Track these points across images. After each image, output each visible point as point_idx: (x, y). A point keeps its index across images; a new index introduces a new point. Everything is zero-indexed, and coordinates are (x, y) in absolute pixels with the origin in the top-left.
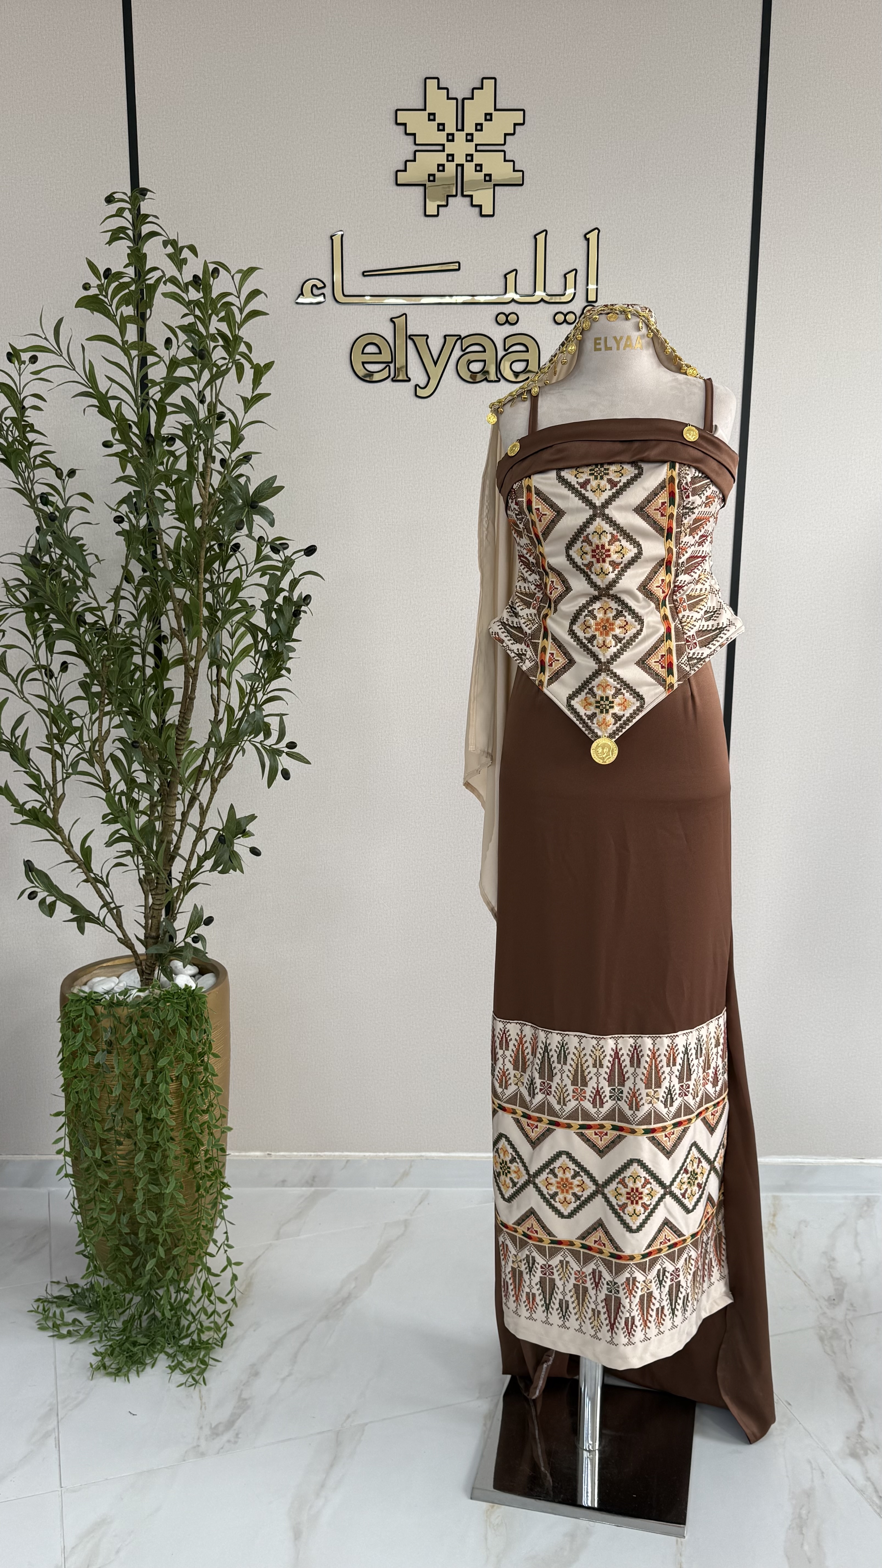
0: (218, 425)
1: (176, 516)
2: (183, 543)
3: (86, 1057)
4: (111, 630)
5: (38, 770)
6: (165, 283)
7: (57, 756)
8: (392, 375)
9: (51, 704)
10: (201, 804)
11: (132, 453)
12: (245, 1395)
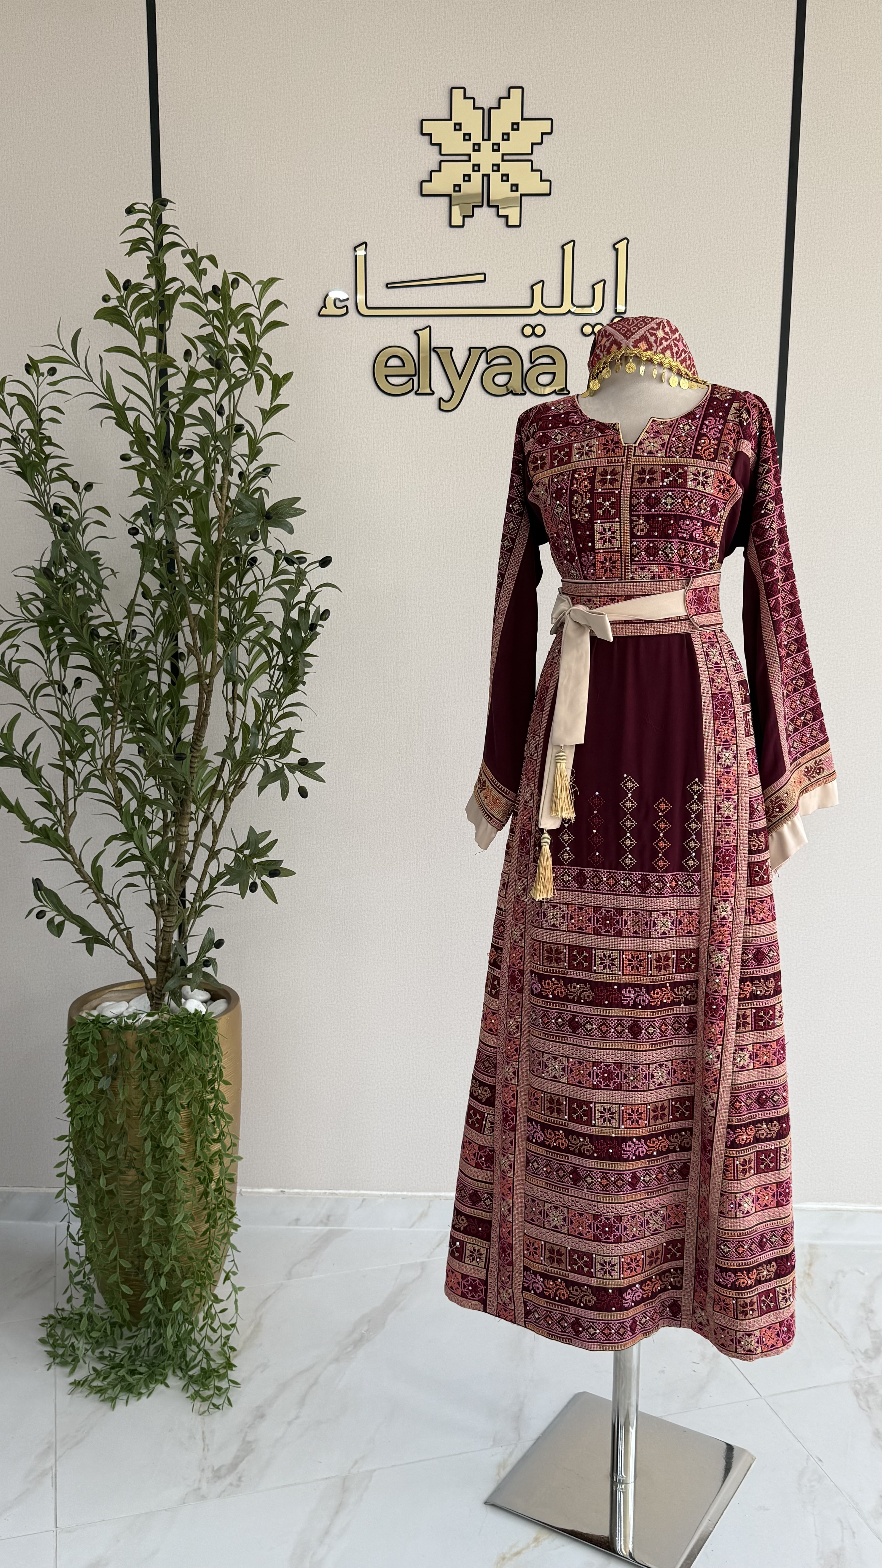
0: (236, 437)
1: (194, 530)
2: (201, 558)
3: (92, 1083)
4: (124, 645)
5: (50, 787)
6: (184, 294)
7: (69, 773)
8: (416, 388)
9: (63, 720)
10: (213, 822)
11: (150, 466)
12: (248, 1439)
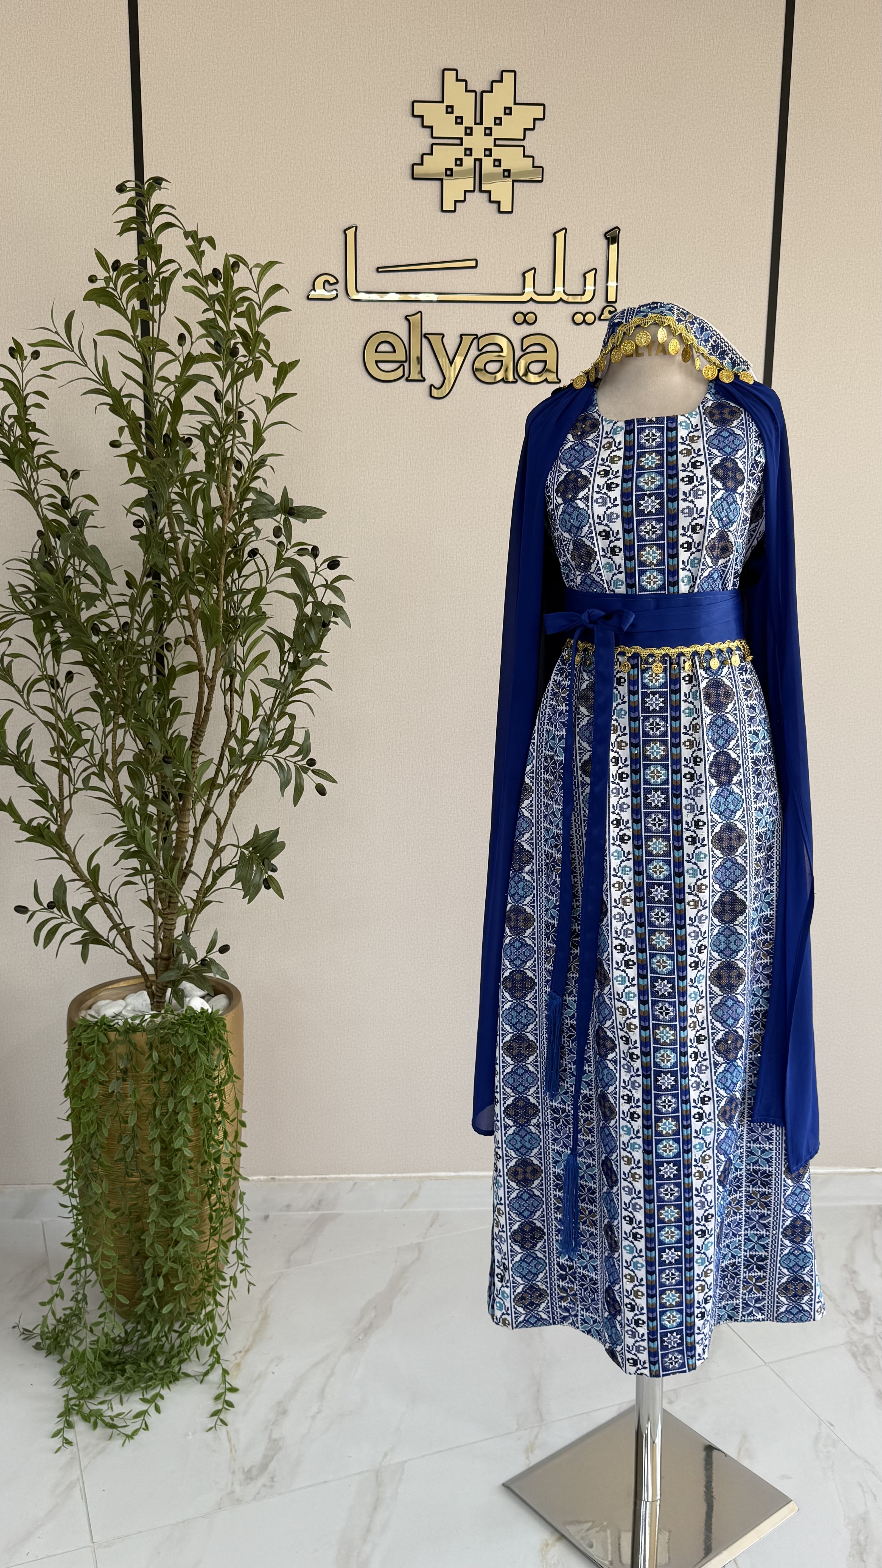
3: (98, 1087)
5: (45, 785)
6: (181, 277)
7: (64, 770)
8: (406, 375)
9: (57, 716)
10: (218, 819)
11: (142, 453)
12: (275, 1436)
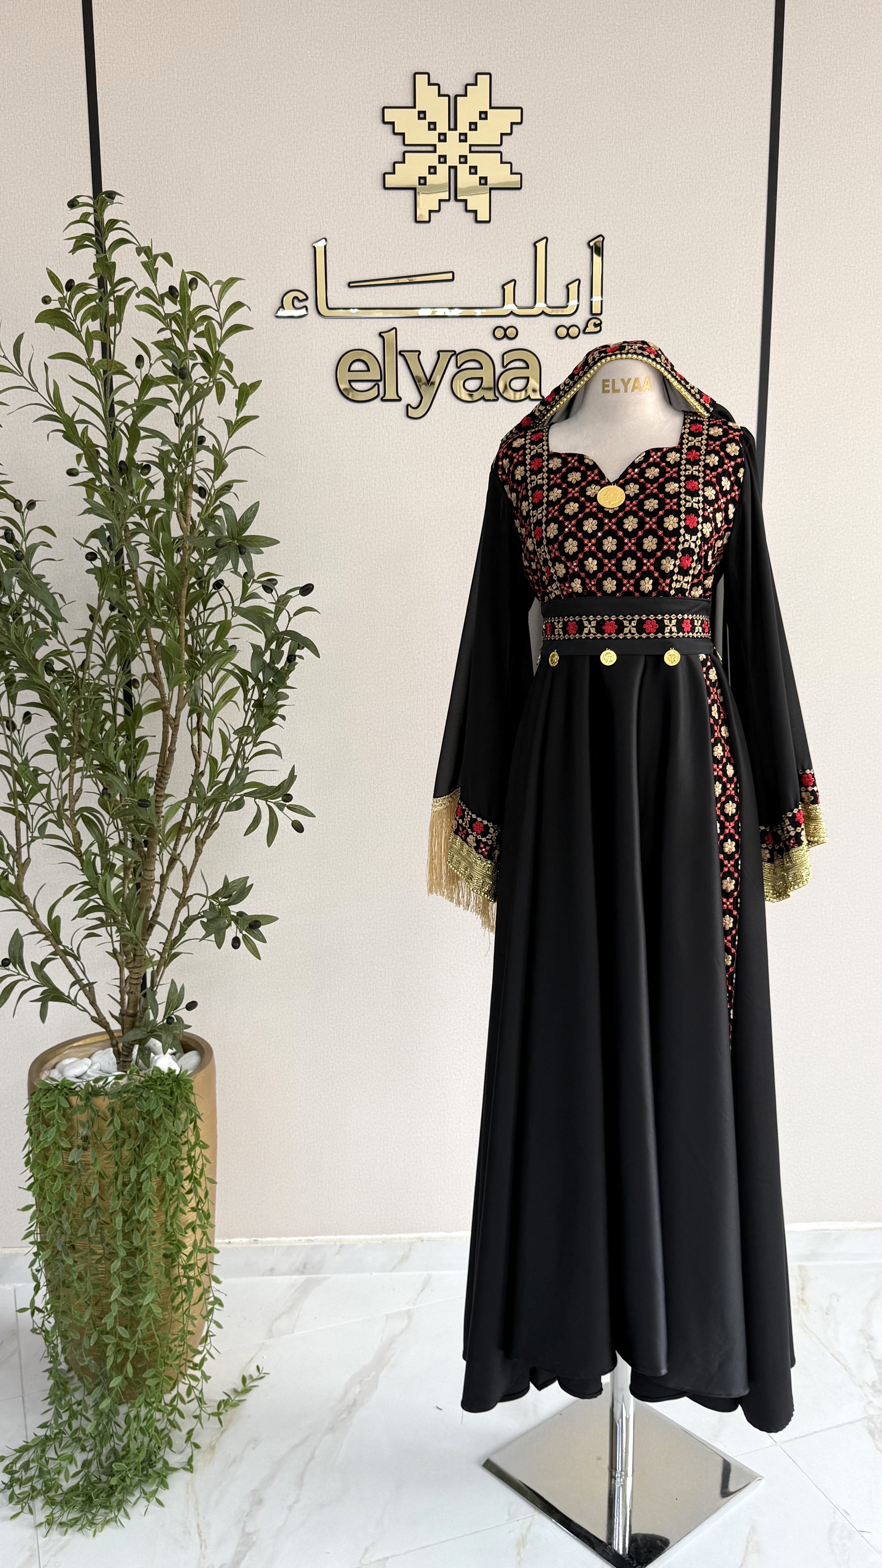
0: (198, 449)
1: (151, 550)
3: (60, 1155)
6: (138, 295)
7: (21, 817)
8: (381, 394)
9: (14, 761)
10: (184, 867)
11: (100, 481)
12: (247, 1530)
